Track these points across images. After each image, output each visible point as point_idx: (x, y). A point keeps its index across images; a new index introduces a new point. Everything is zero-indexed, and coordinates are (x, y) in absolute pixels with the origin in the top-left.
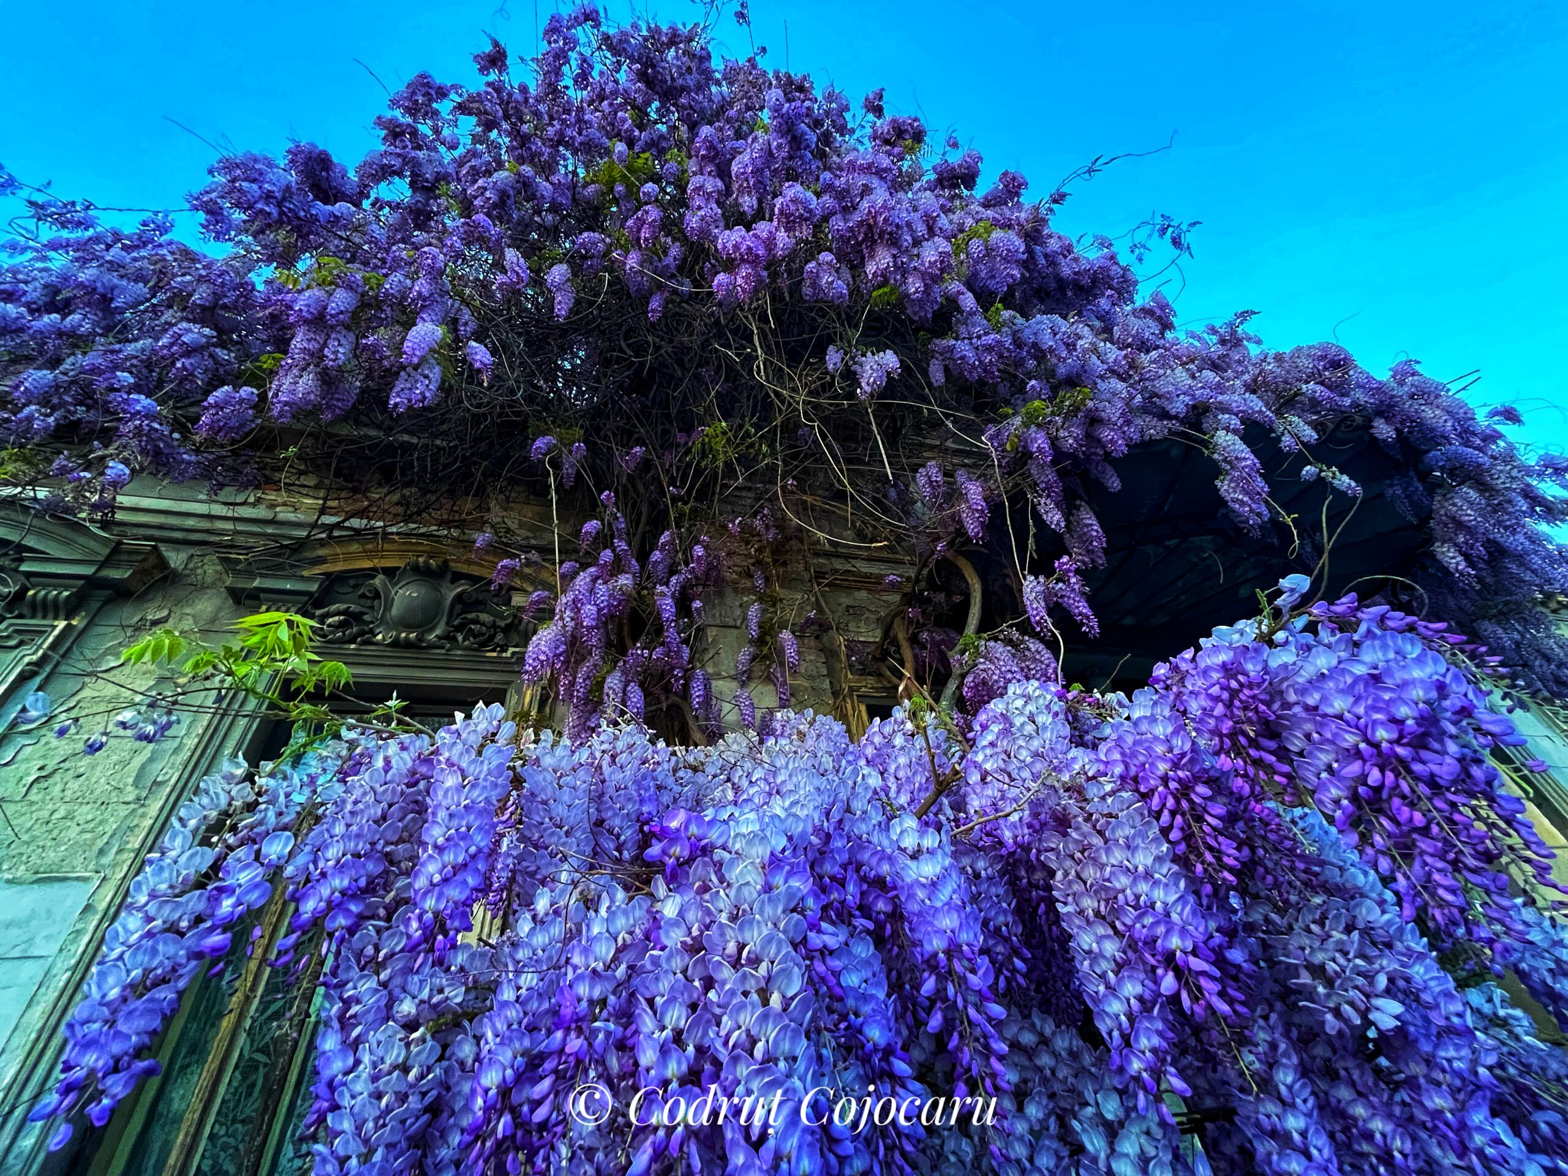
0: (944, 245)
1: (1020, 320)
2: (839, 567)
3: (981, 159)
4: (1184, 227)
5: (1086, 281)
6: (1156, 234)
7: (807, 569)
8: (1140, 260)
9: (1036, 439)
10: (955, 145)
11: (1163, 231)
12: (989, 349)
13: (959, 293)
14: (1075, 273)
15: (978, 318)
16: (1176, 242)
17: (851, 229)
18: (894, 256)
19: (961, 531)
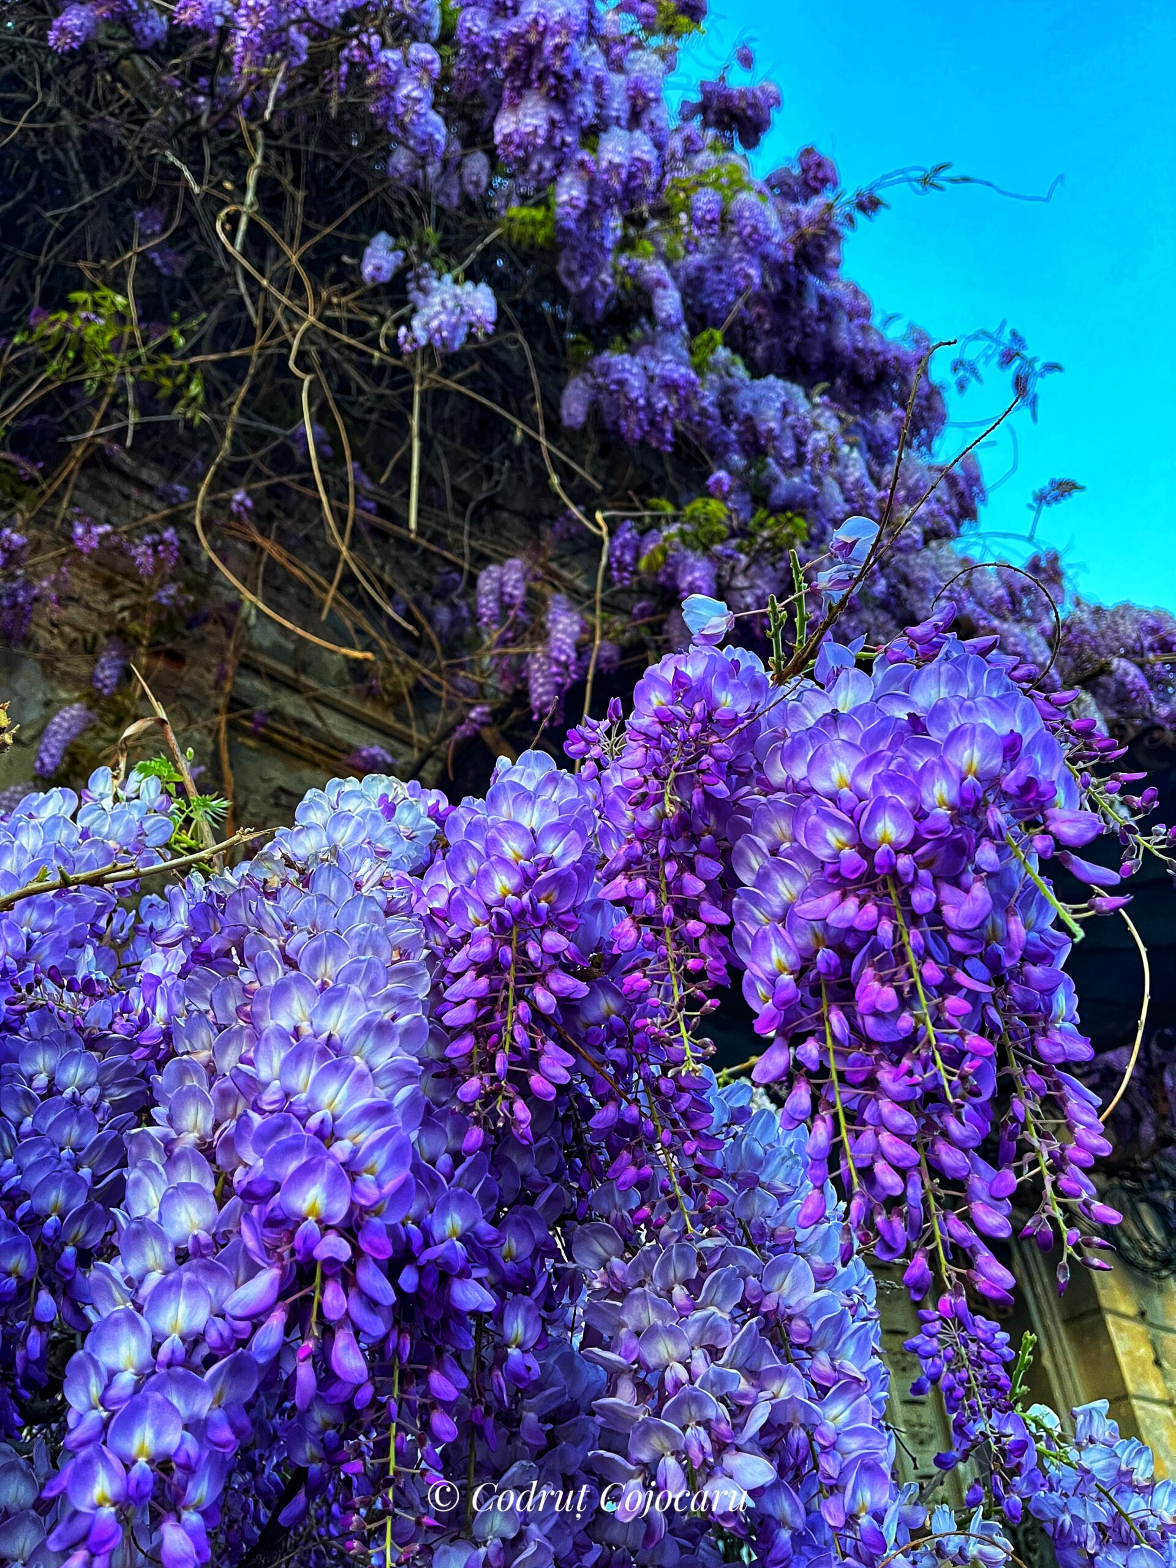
1: (740, 372)
2: (291, 710)
3: (778, 102)
5: (868, 370)
6: (996, 359)
7: (218, 685)
9: (693, 568)
10: (747, 61)
11: (1007, 358)
12: (670, 386)
13: (660, 283)
14: (858, 351)
15: (676, 341)
16: (1020, 385)
18: (553, 123)
19: (521, 696)
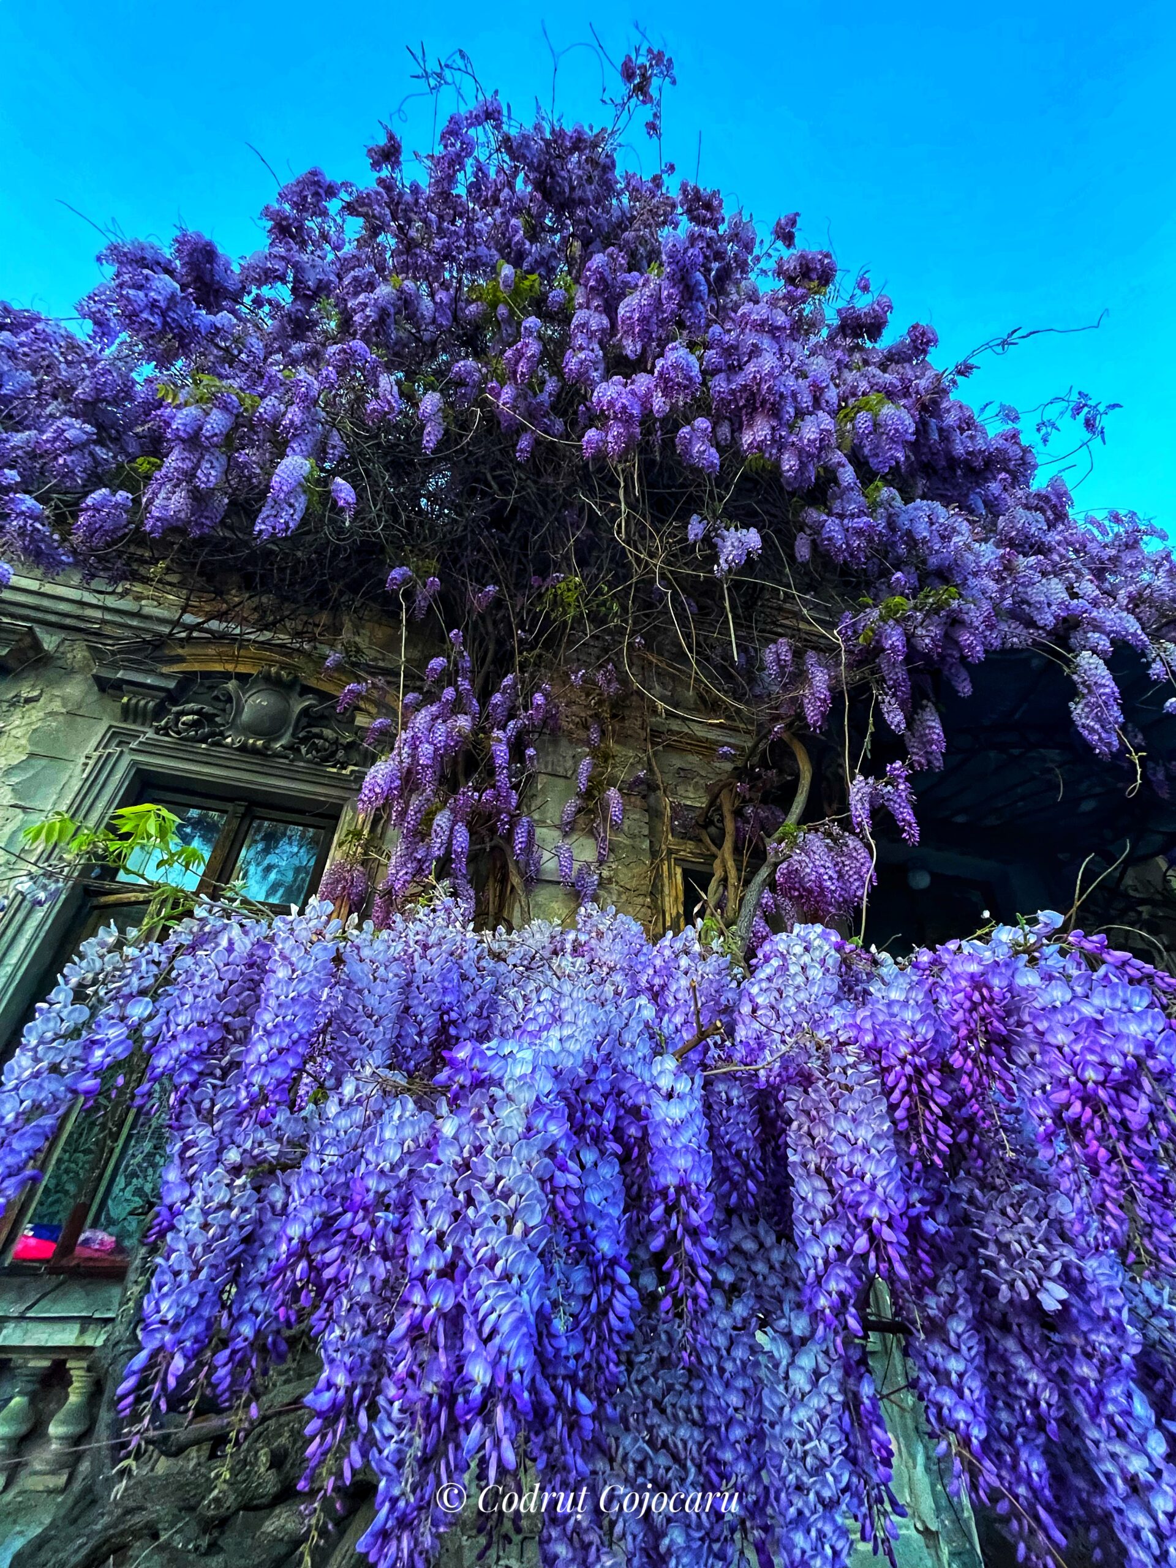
0: (826, 421)
1: (898, 502)
2: (675, 728)
3: (890, 307)
4: (1101, 408)
5: (979, 463)
6: (1069, 413)
7: (643, 728)
8: (1045, 441)
9: (890, 636)
10: (865, 288)
11: (1078, 410)
12: (859, 533)
13: (840, 465)
14: (969, 453)
15: (854, 494)
16: (1089, 424)
17: (733, 392)
18: (773, 428)
19: (801, 716)
